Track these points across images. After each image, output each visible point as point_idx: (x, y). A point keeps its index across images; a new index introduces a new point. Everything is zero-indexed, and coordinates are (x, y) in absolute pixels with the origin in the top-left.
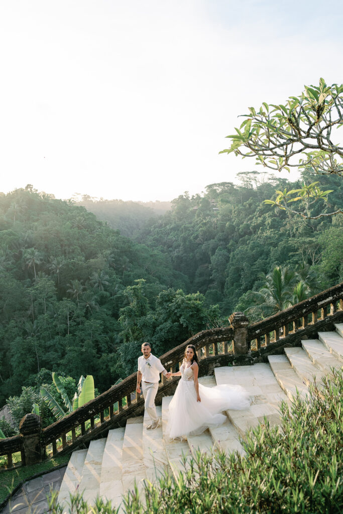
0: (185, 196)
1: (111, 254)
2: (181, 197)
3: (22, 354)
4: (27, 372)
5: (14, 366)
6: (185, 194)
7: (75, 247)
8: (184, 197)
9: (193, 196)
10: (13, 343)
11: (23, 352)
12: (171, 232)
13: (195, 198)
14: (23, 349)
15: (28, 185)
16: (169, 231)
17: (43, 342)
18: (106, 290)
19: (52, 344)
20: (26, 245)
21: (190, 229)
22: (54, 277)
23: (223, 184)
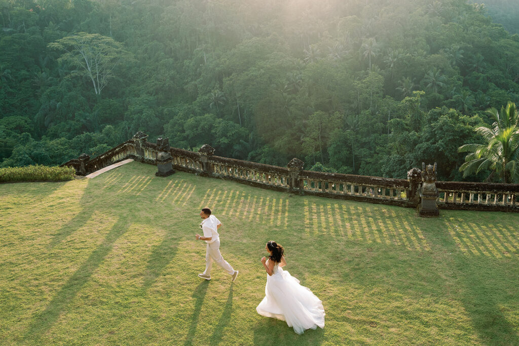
1: (460, 49)
3: (338, 146)
4: (341, 163)
5: (330, 154)
7: (420, 38)
10: (332, 133)
11: (339, 143)
14: (339, 141)
17: (360, 137)
18: (440, 92)
19: (366, 141)
20: (368, 34)
22: (389, 71)
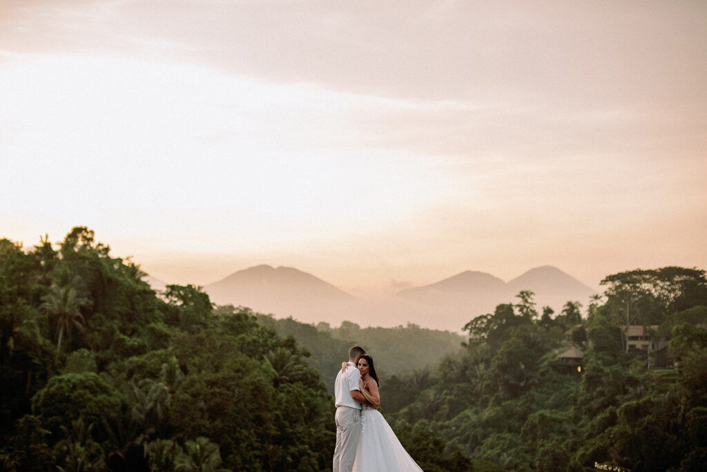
0: (522, 308)
2: (504, 310)
6: (519, 301)
8: (517, 312)
9: (548, 311)
12: (485, 436)
13: (553, 317)
15: (77, 231)
16: (479, 430)
21: (565, 425)
23: (668, 274)
